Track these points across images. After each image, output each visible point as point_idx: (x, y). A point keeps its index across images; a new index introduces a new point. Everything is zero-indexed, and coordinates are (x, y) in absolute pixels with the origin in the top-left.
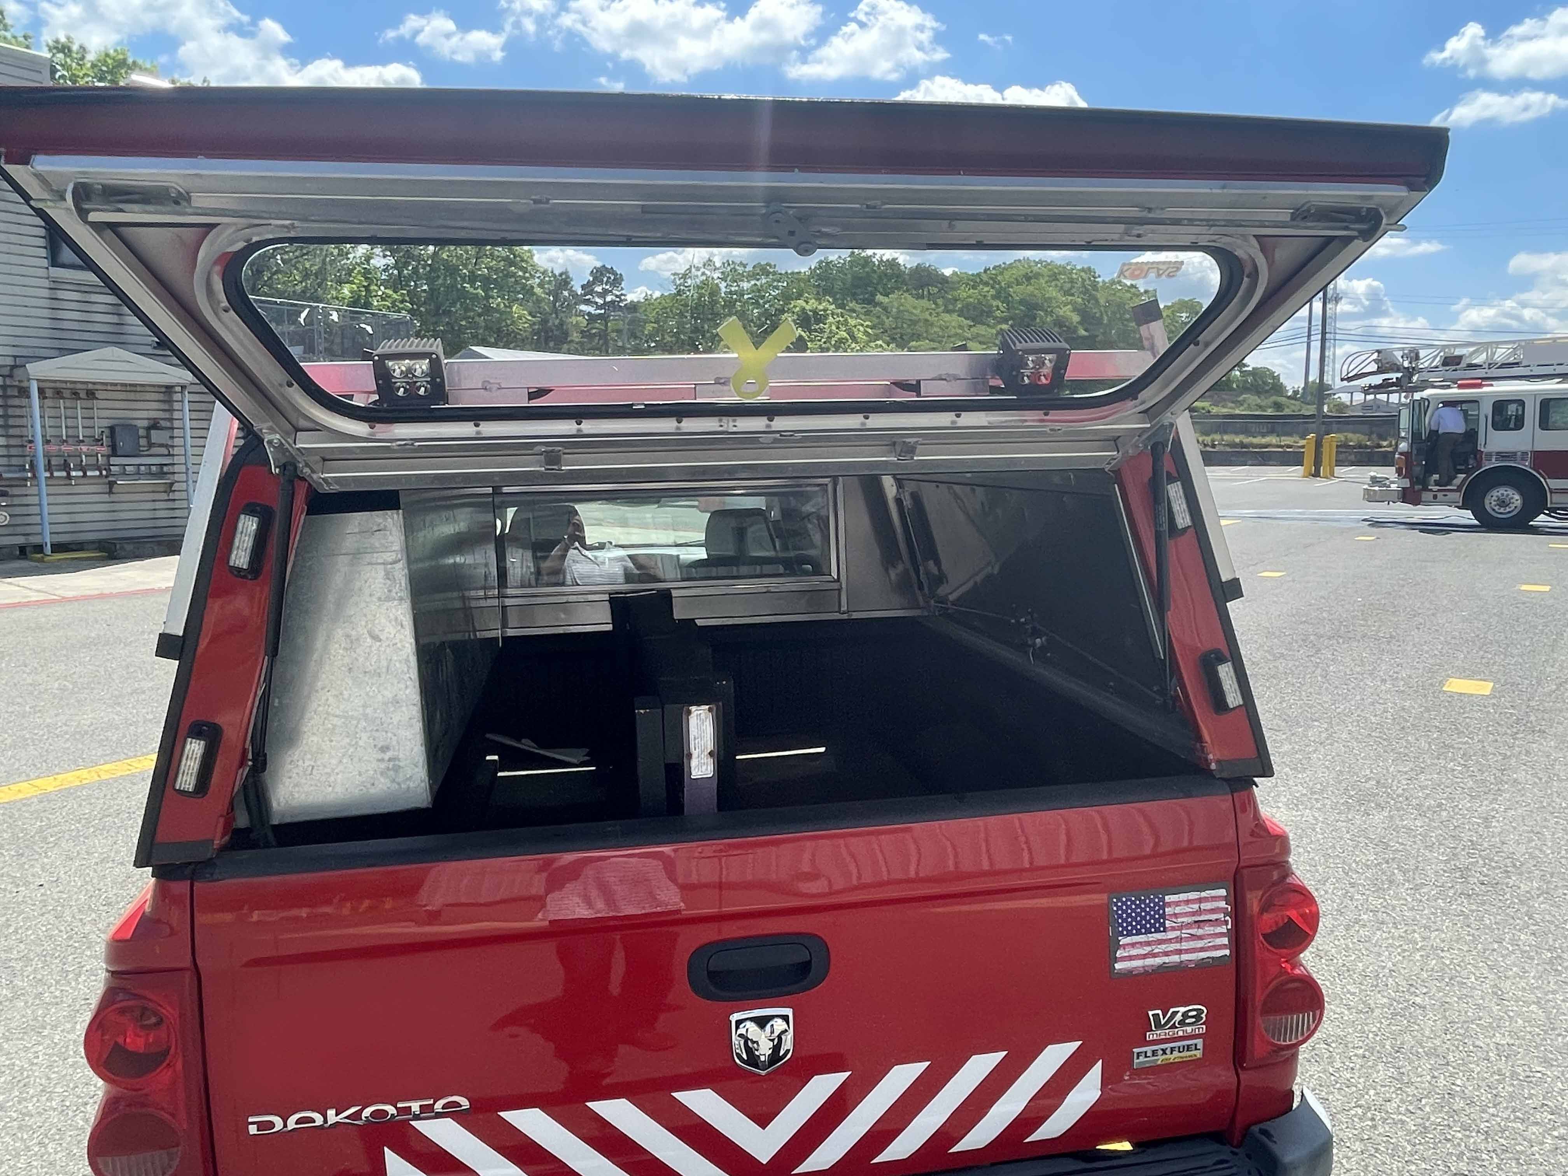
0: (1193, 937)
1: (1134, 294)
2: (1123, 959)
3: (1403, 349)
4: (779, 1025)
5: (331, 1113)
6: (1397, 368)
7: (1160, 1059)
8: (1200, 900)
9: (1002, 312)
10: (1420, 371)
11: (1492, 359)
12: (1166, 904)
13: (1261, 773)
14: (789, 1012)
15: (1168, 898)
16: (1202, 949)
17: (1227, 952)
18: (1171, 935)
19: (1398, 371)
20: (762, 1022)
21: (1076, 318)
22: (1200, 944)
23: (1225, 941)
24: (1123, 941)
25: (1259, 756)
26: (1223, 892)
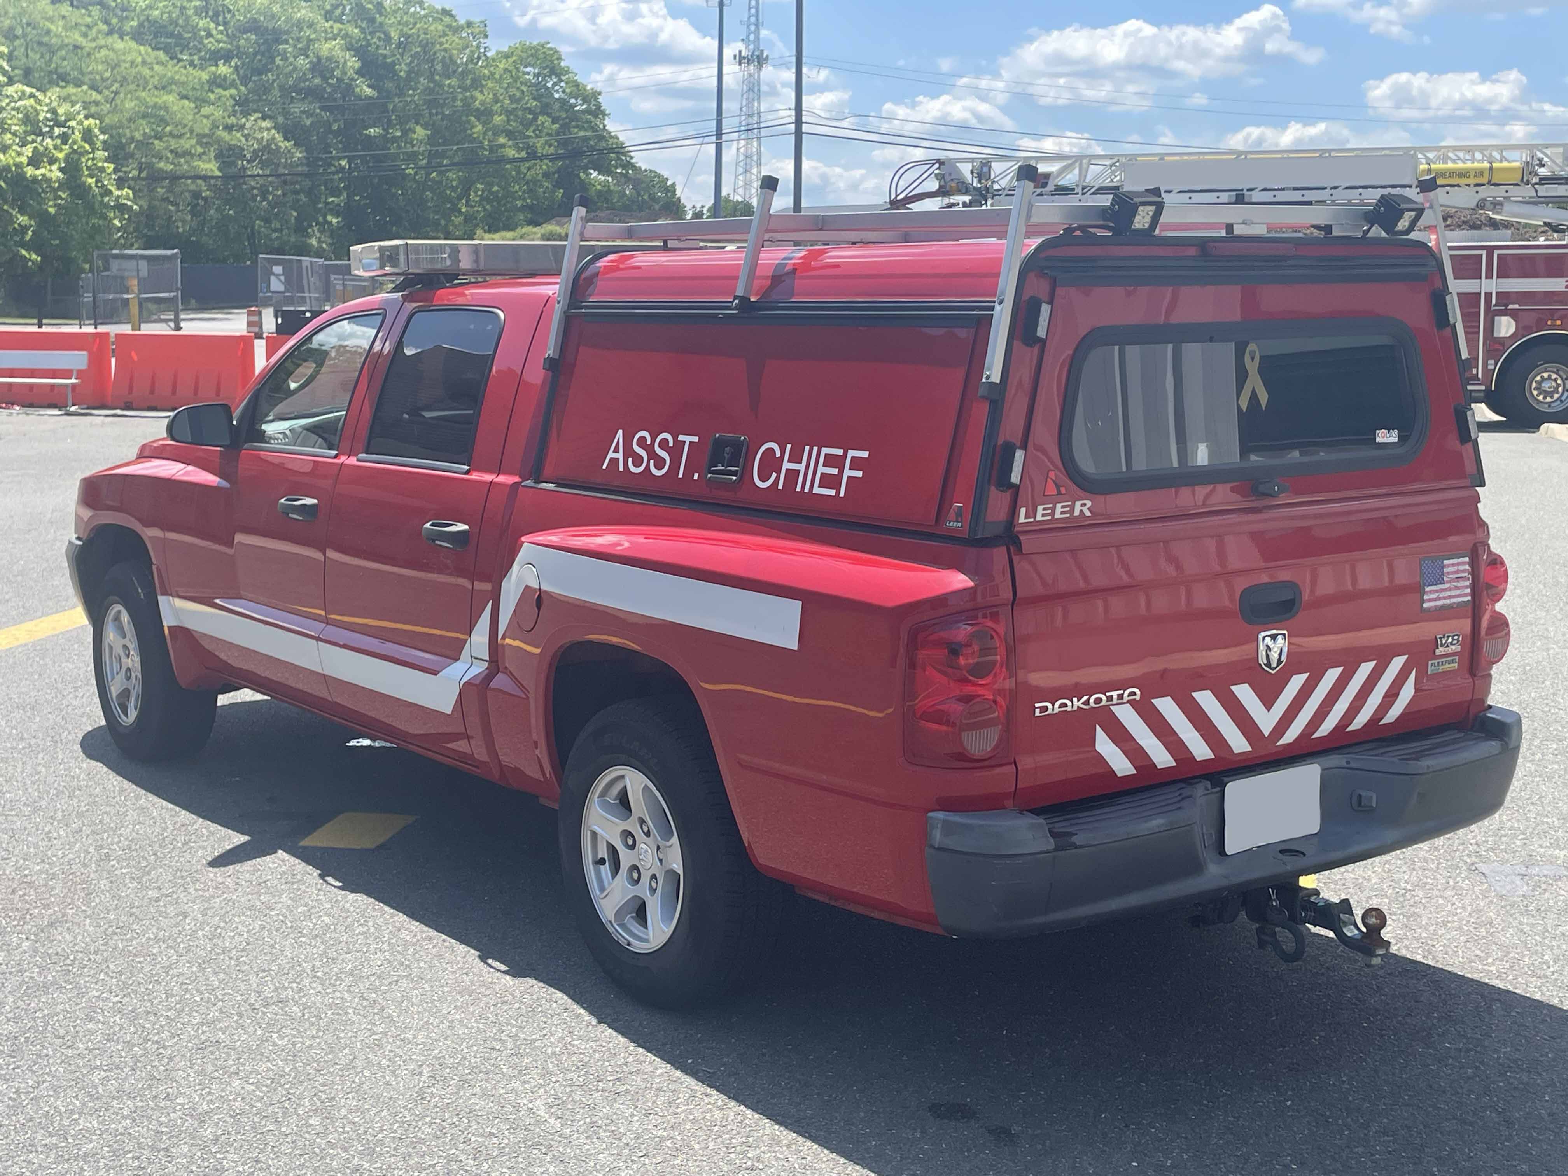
0: (1457, 588)
1: (449, 26)
2: (1430, 600)
3: (972, 160)
4: (1280, 639)
5: (1075, 700)
6: (963, 188)
7: (1441, 668)
8: (1458, 564)
9: (219, 41)
10: (996, 194)
11: (1084, 181)
12: (1443, 567)
13: (1479, 484)
14: (1285, 632)
15: (1446, 562)
16: (1459, 596)
17: (1469, 598)
18: (1447, 586)
19: (966, 192)
20: (1274, 637)
21: (353, 63)
22: (1458, 592)
23: (1468, 591)
24: (1428, 589)
25: (1478, 470)
26: (1467, 559)
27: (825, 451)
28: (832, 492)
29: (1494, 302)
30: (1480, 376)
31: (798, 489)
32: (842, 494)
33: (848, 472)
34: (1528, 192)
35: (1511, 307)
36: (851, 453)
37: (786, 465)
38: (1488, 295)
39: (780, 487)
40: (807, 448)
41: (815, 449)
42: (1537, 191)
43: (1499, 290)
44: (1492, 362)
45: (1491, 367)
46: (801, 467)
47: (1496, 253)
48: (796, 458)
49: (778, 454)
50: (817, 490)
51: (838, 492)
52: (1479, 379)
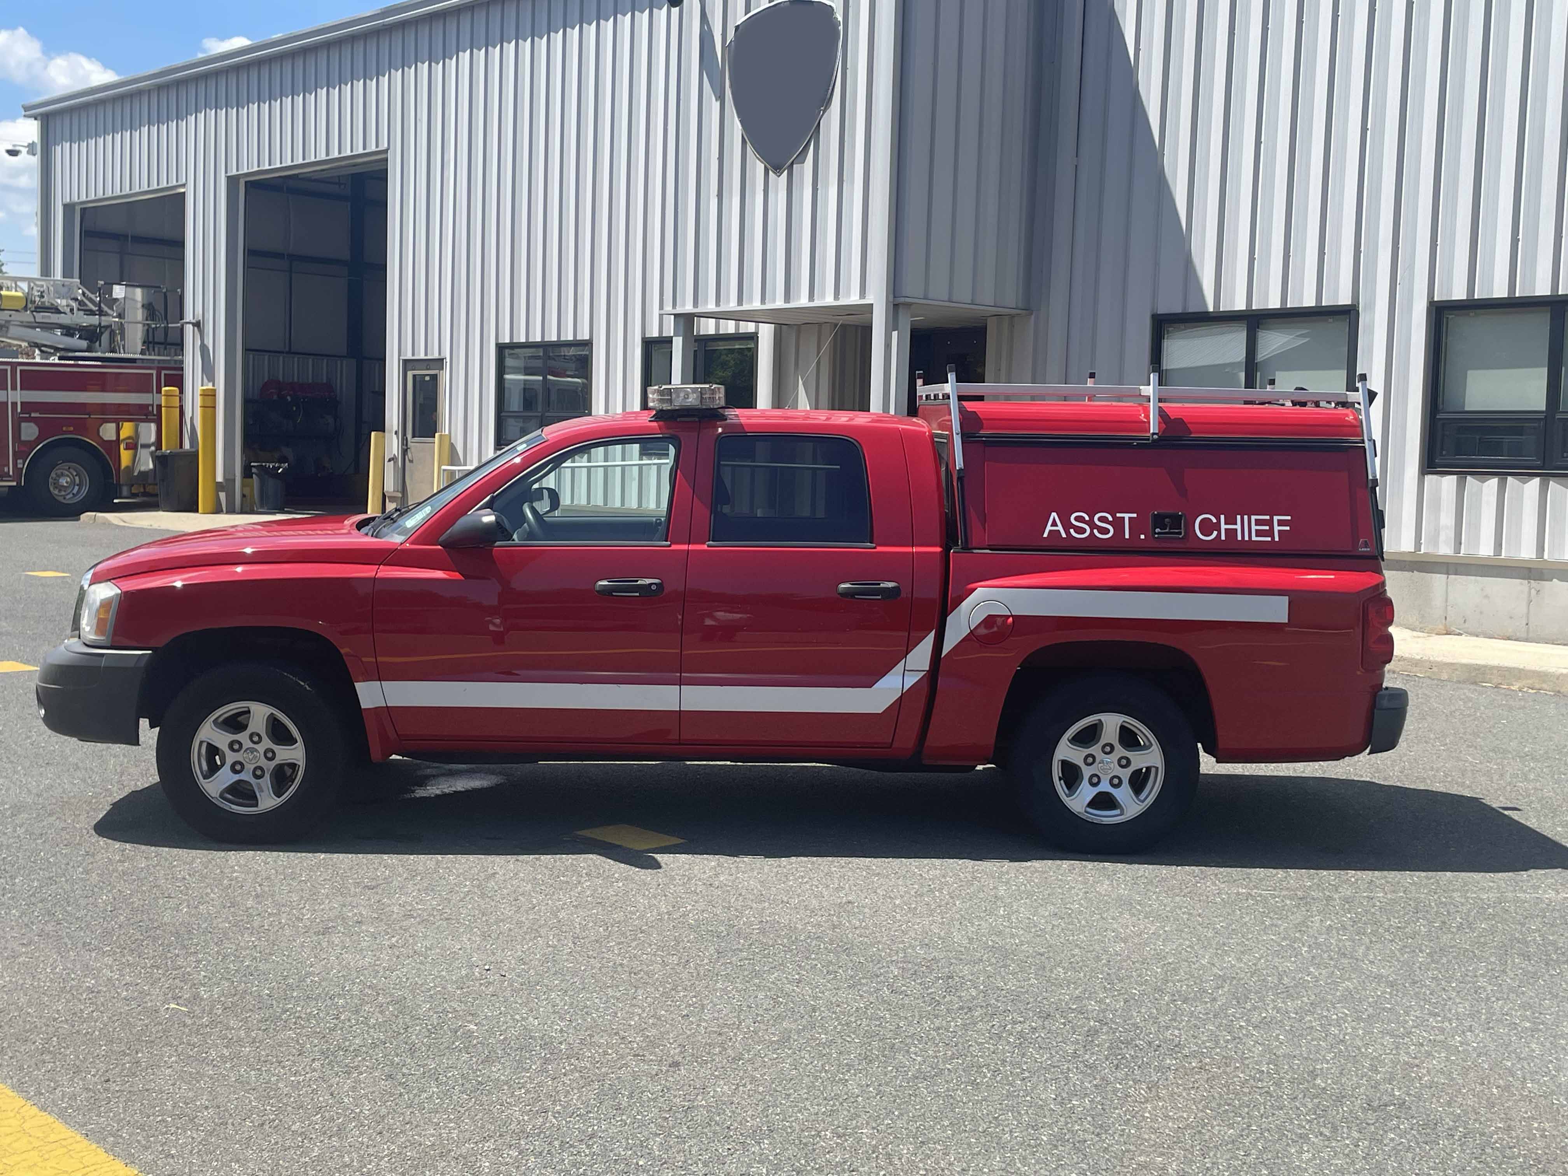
27: (1253, 518)
28: (1269, 539)
29: (19, 410)
30: (11, 473)
31: (1239, 538)
32: (1277, 539)
33: (1277, 528)
34: (27, 316)
35: (33, 415)
36: (1276, 518)
37: (1223, 527)
38: (14, 404)
39: (1223, 538)
40: (1239, 517)
41: (1246, 517)
42: (34, 317)
43: (24, 400)
44: (20, 461)
45: (20, 466)
46: (1238, 527)
47: (19, 368)
48: (1231, 520)
49: (1214, 520)
50: (1254, 538)
51: (1273, 537)
52: (10, 476)
